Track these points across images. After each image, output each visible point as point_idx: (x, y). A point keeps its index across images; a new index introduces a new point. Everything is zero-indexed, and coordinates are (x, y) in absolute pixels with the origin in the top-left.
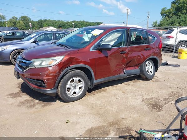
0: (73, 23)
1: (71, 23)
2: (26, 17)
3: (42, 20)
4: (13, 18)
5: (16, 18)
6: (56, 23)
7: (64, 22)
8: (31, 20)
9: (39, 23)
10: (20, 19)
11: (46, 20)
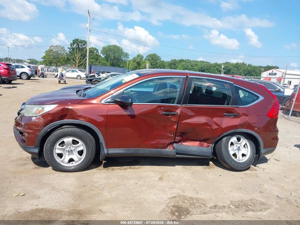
0: (223, 67)
1: (220, 65)
2: (155, 55)
3: (175, 60)
4: (138, 56)
5: (142, 57)
6: (196, 65)
7: (210, 64)
8: (161, 60)
9: (171, 64)
10: (147, 57)
11: (182, 61)
